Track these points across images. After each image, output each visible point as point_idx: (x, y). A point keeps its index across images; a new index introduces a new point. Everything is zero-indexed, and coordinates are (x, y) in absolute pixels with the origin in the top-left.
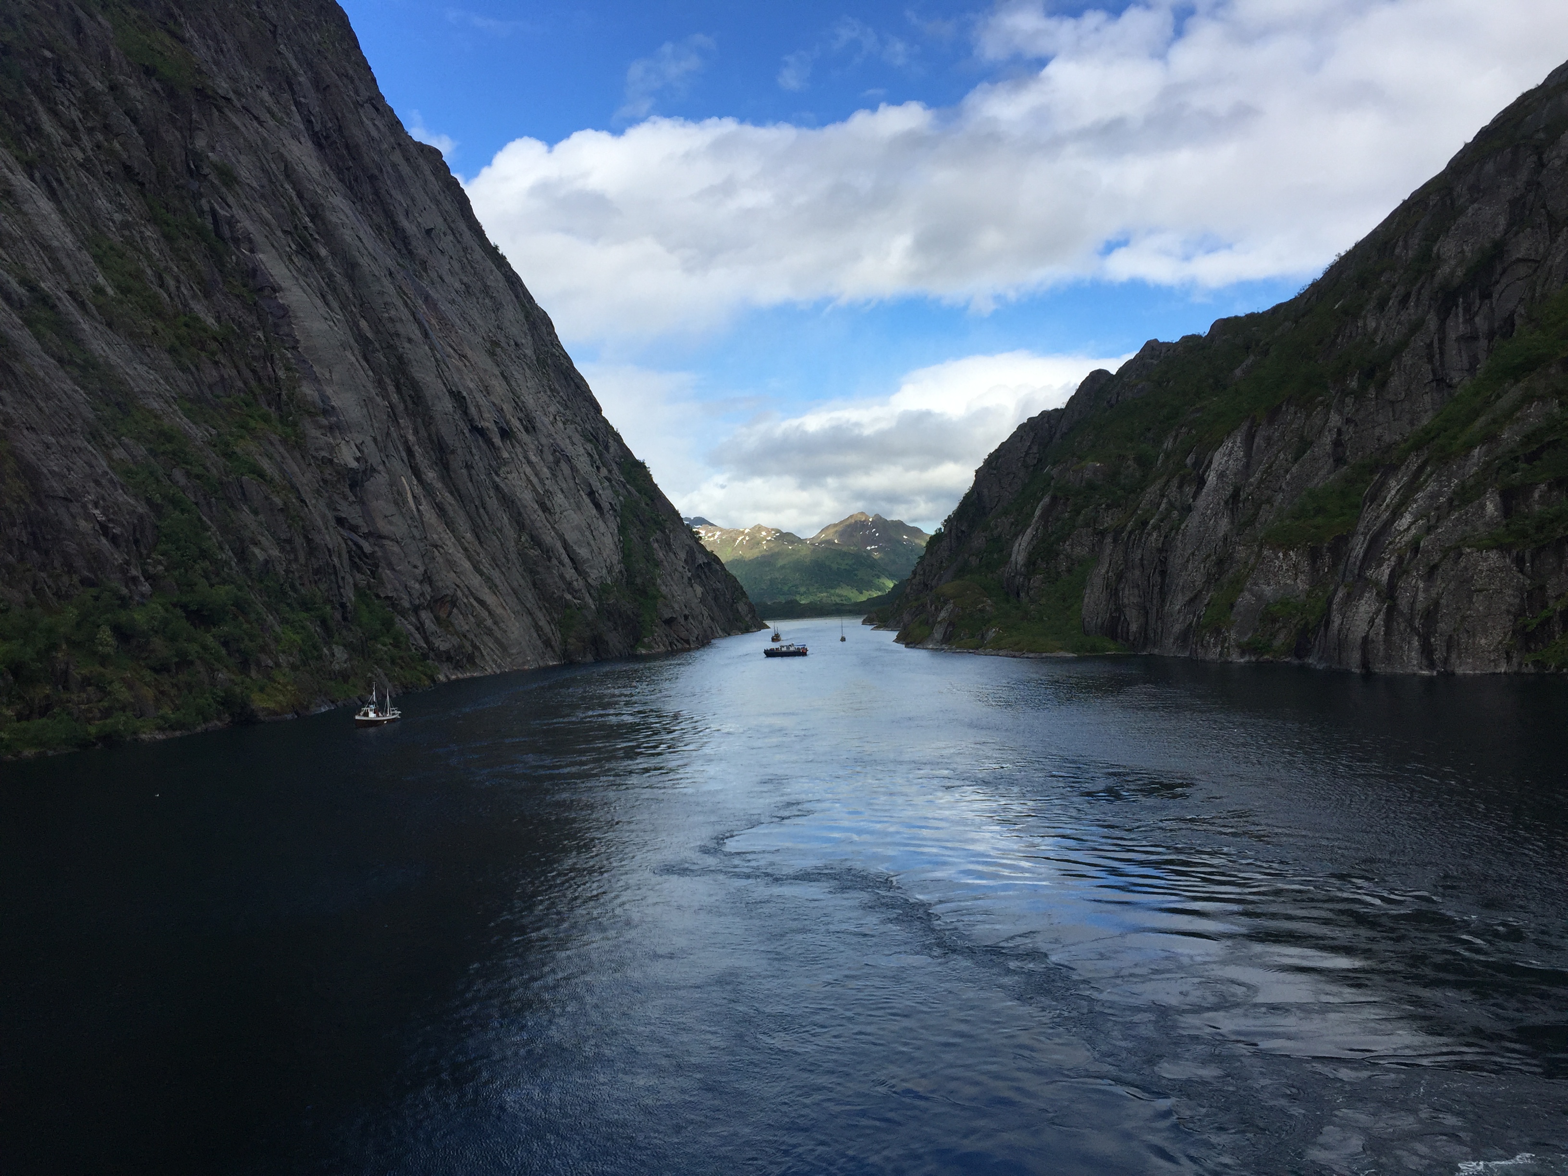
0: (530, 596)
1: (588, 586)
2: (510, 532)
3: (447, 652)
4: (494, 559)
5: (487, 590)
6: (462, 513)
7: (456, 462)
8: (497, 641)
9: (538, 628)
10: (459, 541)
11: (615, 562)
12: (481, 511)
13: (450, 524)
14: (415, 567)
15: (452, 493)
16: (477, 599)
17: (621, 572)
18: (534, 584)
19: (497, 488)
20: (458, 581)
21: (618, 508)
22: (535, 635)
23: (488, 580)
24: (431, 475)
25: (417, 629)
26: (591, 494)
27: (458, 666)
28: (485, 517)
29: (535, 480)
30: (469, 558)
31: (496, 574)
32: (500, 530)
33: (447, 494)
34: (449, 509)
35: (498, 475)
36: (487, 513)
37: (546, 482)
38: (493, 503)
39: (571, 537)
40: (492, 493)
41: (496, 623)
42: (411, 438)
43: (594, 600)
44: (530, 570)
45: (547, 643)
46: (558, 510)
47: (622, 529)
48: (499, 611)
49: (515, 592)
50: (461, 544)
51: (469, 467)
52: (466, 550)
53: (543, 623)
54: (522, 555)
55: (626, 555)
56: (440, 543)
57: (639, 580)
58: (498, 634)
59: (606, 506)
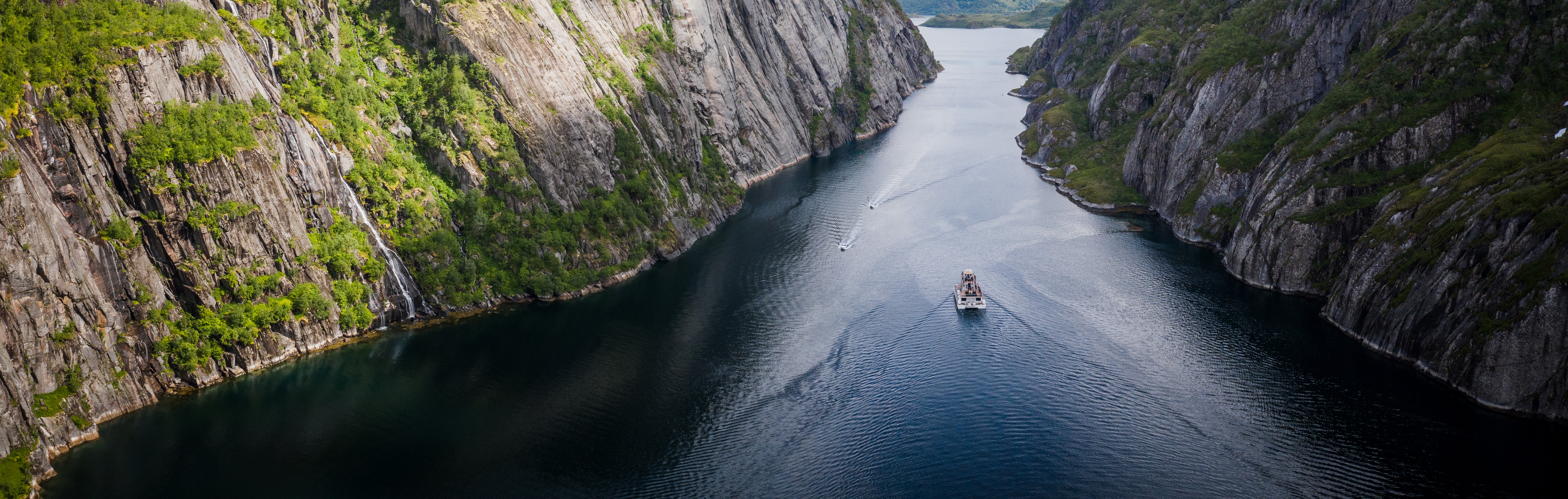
0: (793, 109)
1: (828, 91)
2: (782, 64)
3: (747, 164)
4: (772, 86)
5: (769, 111)
6: (755, 57)
7: (754, 24)
8: (773, 147)
9: (797, 132)
10: (753, 77)
11: (844, 66)
12: (766, 52)
13: (748, 66)
14: (731, 110)
15: (750, 44)
16: (763, 118)
17: (848, 73)
18: (796, 100)
19: (776, 33)
20: (753, 107)
21: (847, 23)
22: (795, 137)
23: (769, 102)
24: (739, 33)
25: (731, 153)
26: (831, 18)
27: (753, 172)
28: (768, 57)
29: (797, 18)
30: (759, 89)
31: (773, 98)
32: (776, 65)
33: (748, 45)
34: (748, 56)
35: (776, 23)
36: (770, 53)
37: (805, 18)
38: (774, 46)
39: (818, 57)
40: (773, 39)
41: (773, 134)
42: (729, 10)
43: (831, 101)
44: (794, 89)
45: (802, 141)
46: (811, 38)
47: (850, 38)
48: (775, 125)
49: (784, 108)
50: (755, 79)
51: (760, 24)
52: (757, 83)
53: (800, 128)
54: (789, 80)
55: (852, 61)
56: (742, 81)
57: (859, 79)
58: (774, 141)
59: (839, 23)
